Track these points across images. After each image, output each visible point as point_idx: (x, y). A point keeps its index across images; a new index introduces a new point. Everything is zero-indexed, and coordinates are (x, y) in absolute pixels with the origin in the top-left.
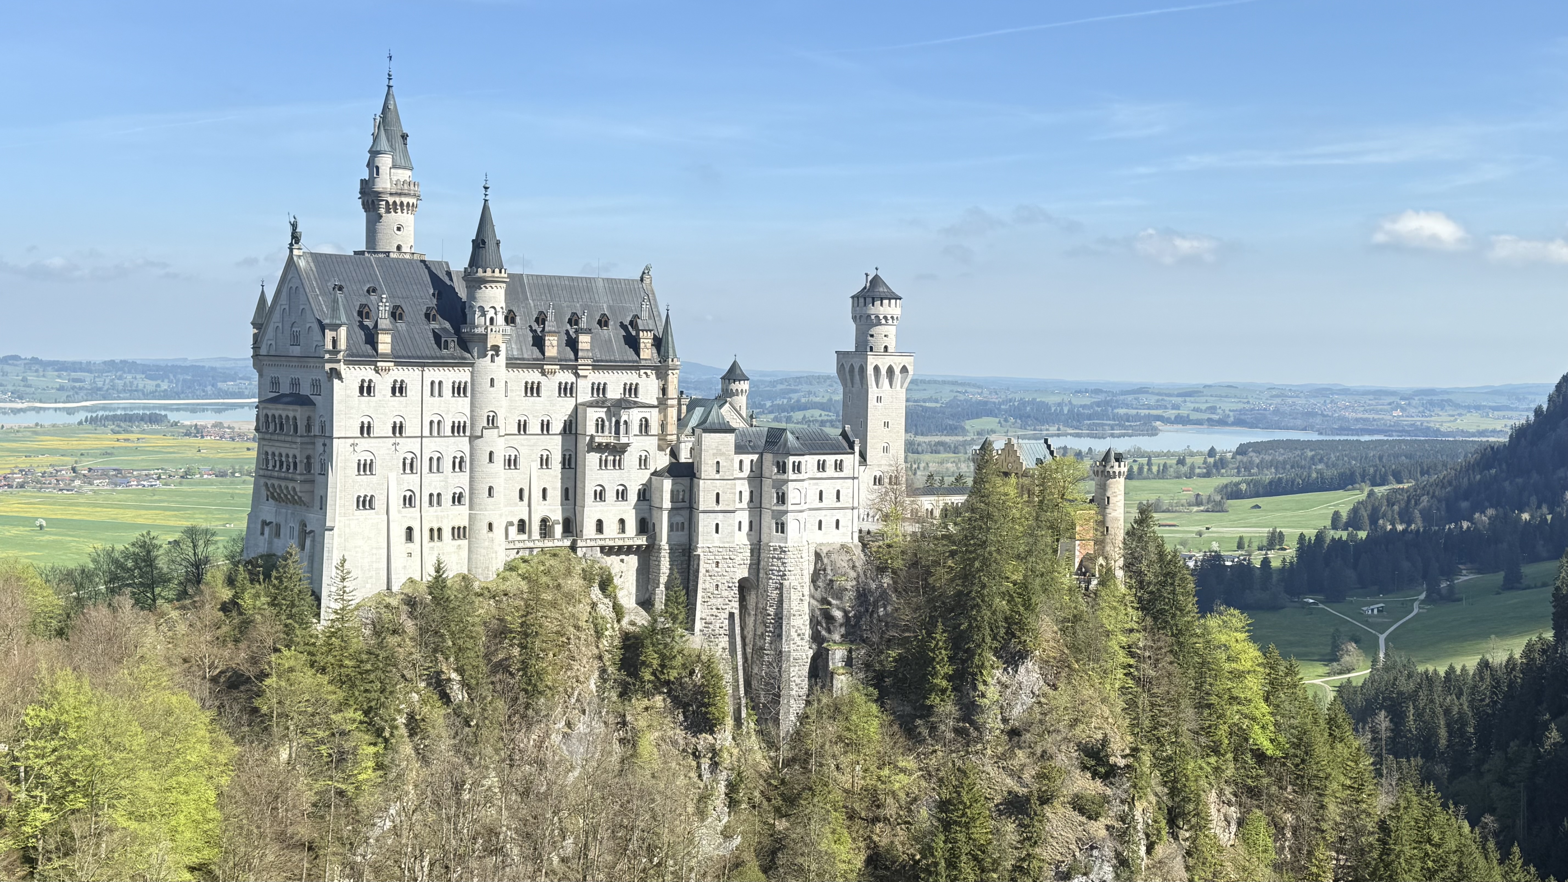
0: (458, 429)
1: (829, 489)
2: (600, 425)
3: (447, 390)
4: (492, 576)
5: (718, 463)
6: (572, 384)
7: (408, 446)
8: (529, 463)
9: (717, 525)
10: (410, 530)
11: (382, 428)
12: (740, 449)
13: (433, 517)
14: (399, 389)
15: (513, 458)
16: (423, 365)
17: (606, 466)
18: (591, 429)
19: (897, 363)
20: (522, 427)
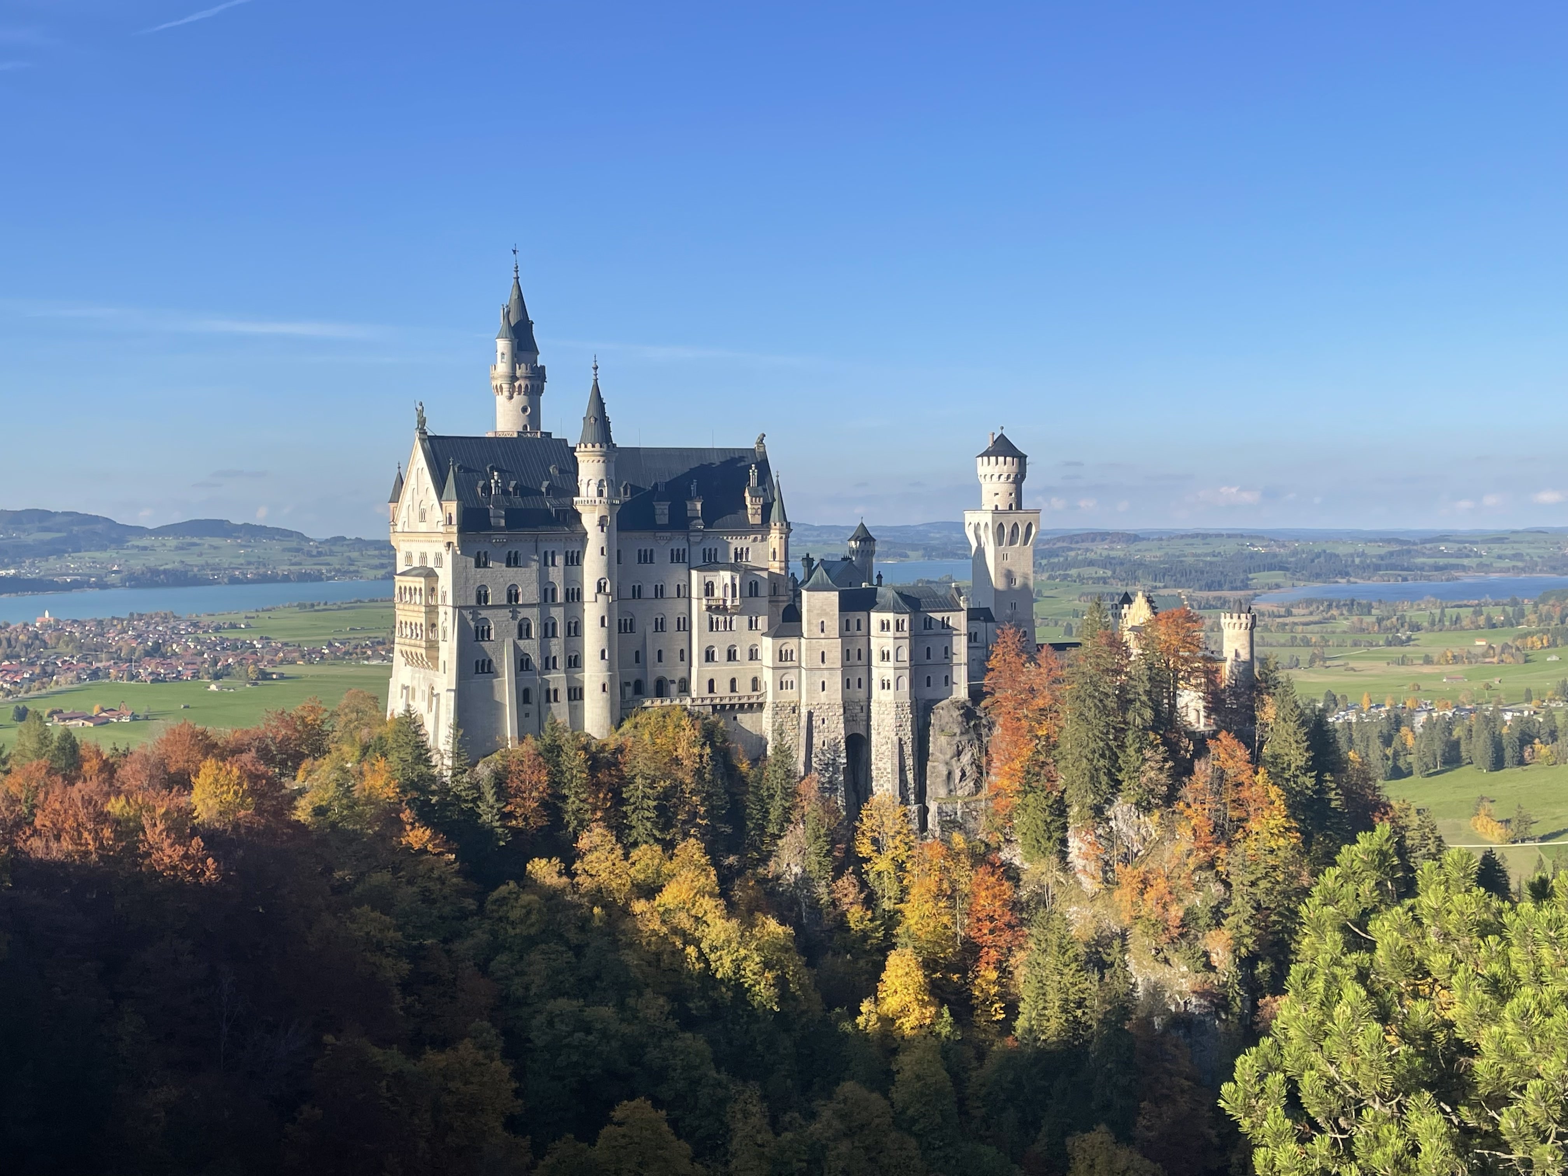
0: (572, 596)
1: (937, 646)
2: (711, 588)
3: (560, 560)
5: (823, 622)
6: (684, 550)
7: (521, 612)
8: (645, 626)
9: (823, 683)
10: (527, 691)
11: (498, 596)
12: (844, 606)
13: (548, 678)
14: (513, 560)
15: (628, 622)
16: (536, 537)
17: (717, 628)
18: (702, 593)
19: (1021, 519)
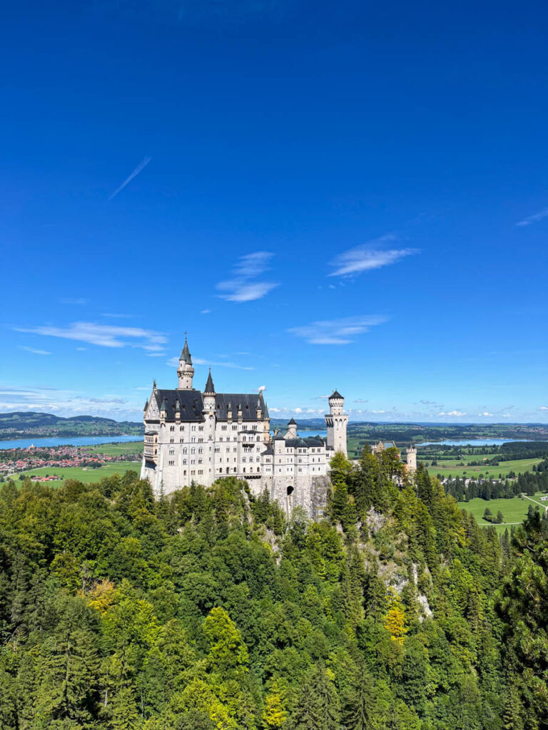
0: (201, 440)
1: (316, 458)
2: (244, 438)
3: (197, 429)
4: (210, 486)
5: (280, 450)
6: (236, 426)
7: (184, 446)
8: (223, 450)
9: (280, 469)
10: (185, 471)
11: (177, 440)
12: (287, 445)
13: (192, 467)
14: (182, 429)
15: (218, 449)
16: (190, 422)
17: (246, 451)
18: (242, 440)
19: (343, 418)
20: (221, 439)
